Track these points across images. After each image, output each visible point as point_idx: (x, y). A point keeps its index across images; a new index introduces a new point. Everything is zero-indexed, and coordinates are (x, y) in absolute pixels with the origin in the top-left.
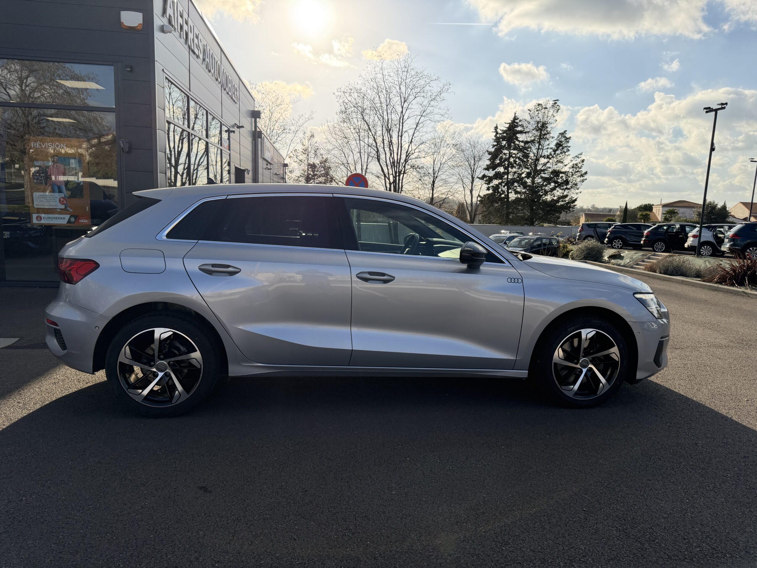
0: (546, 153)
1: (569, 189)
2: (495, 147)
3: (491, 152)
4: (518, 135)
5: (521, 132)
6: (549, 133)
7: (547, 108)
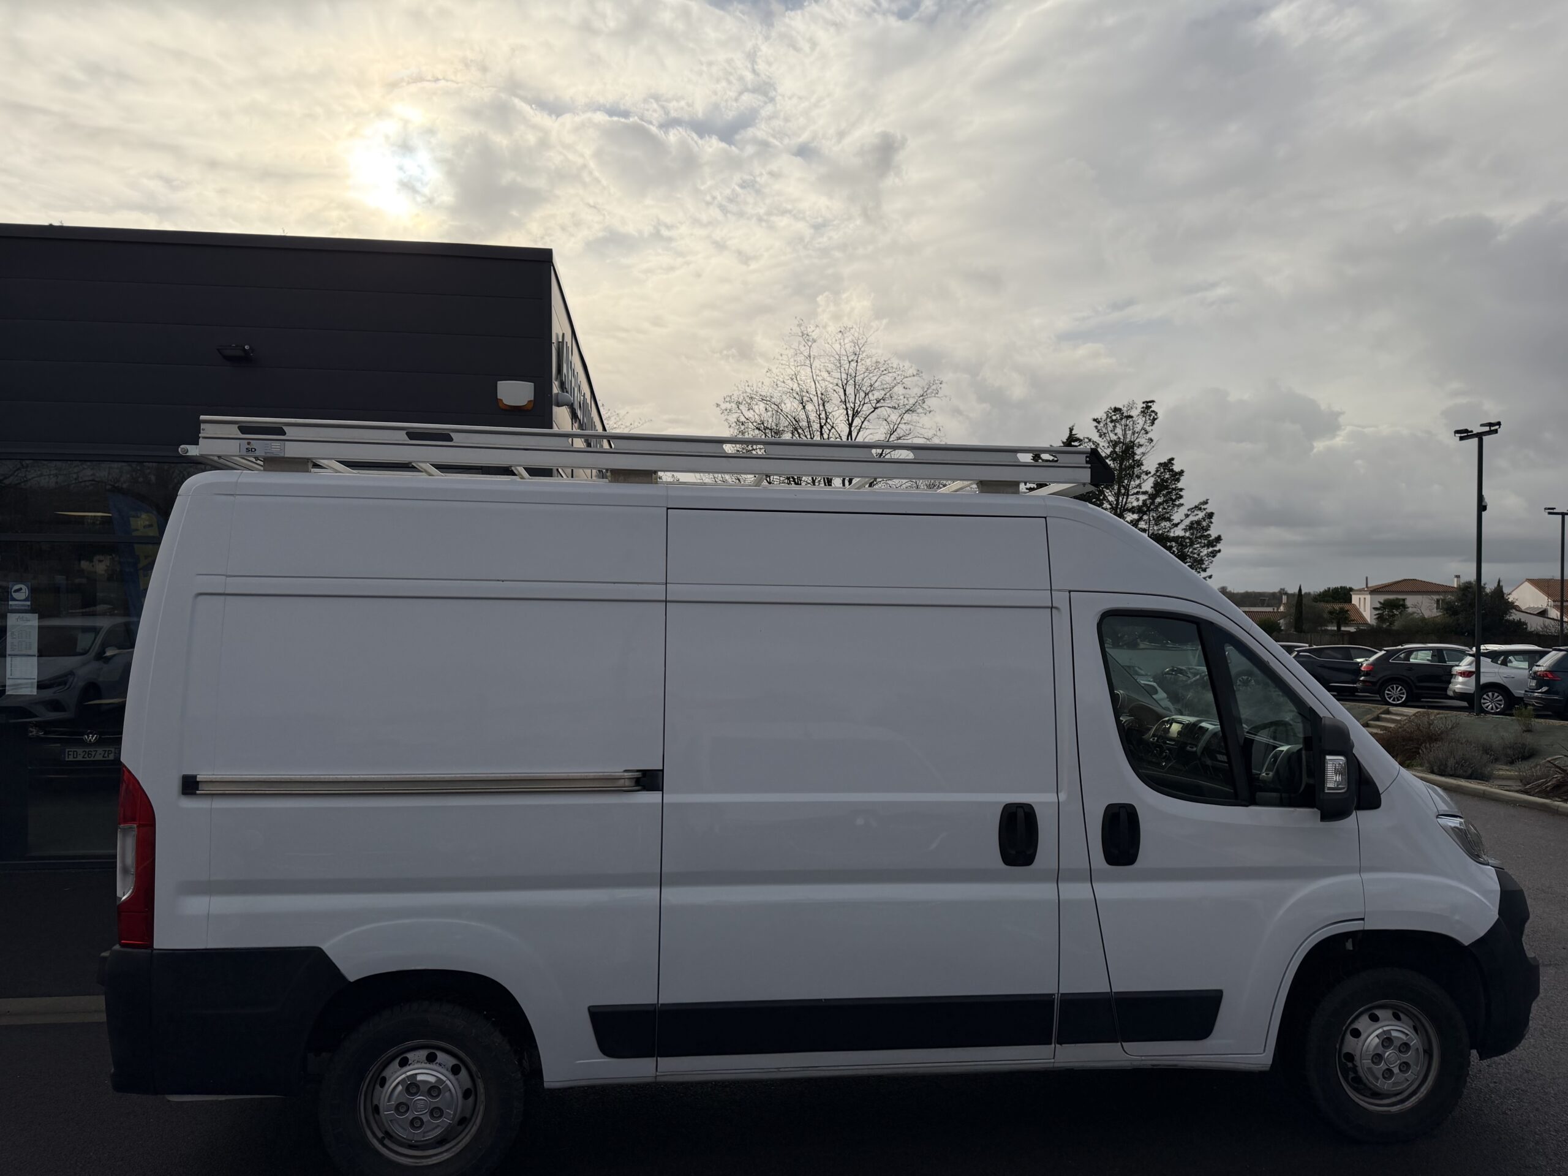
0: (1133, 502)
6: (1139, 464)
7: (1132, 417)
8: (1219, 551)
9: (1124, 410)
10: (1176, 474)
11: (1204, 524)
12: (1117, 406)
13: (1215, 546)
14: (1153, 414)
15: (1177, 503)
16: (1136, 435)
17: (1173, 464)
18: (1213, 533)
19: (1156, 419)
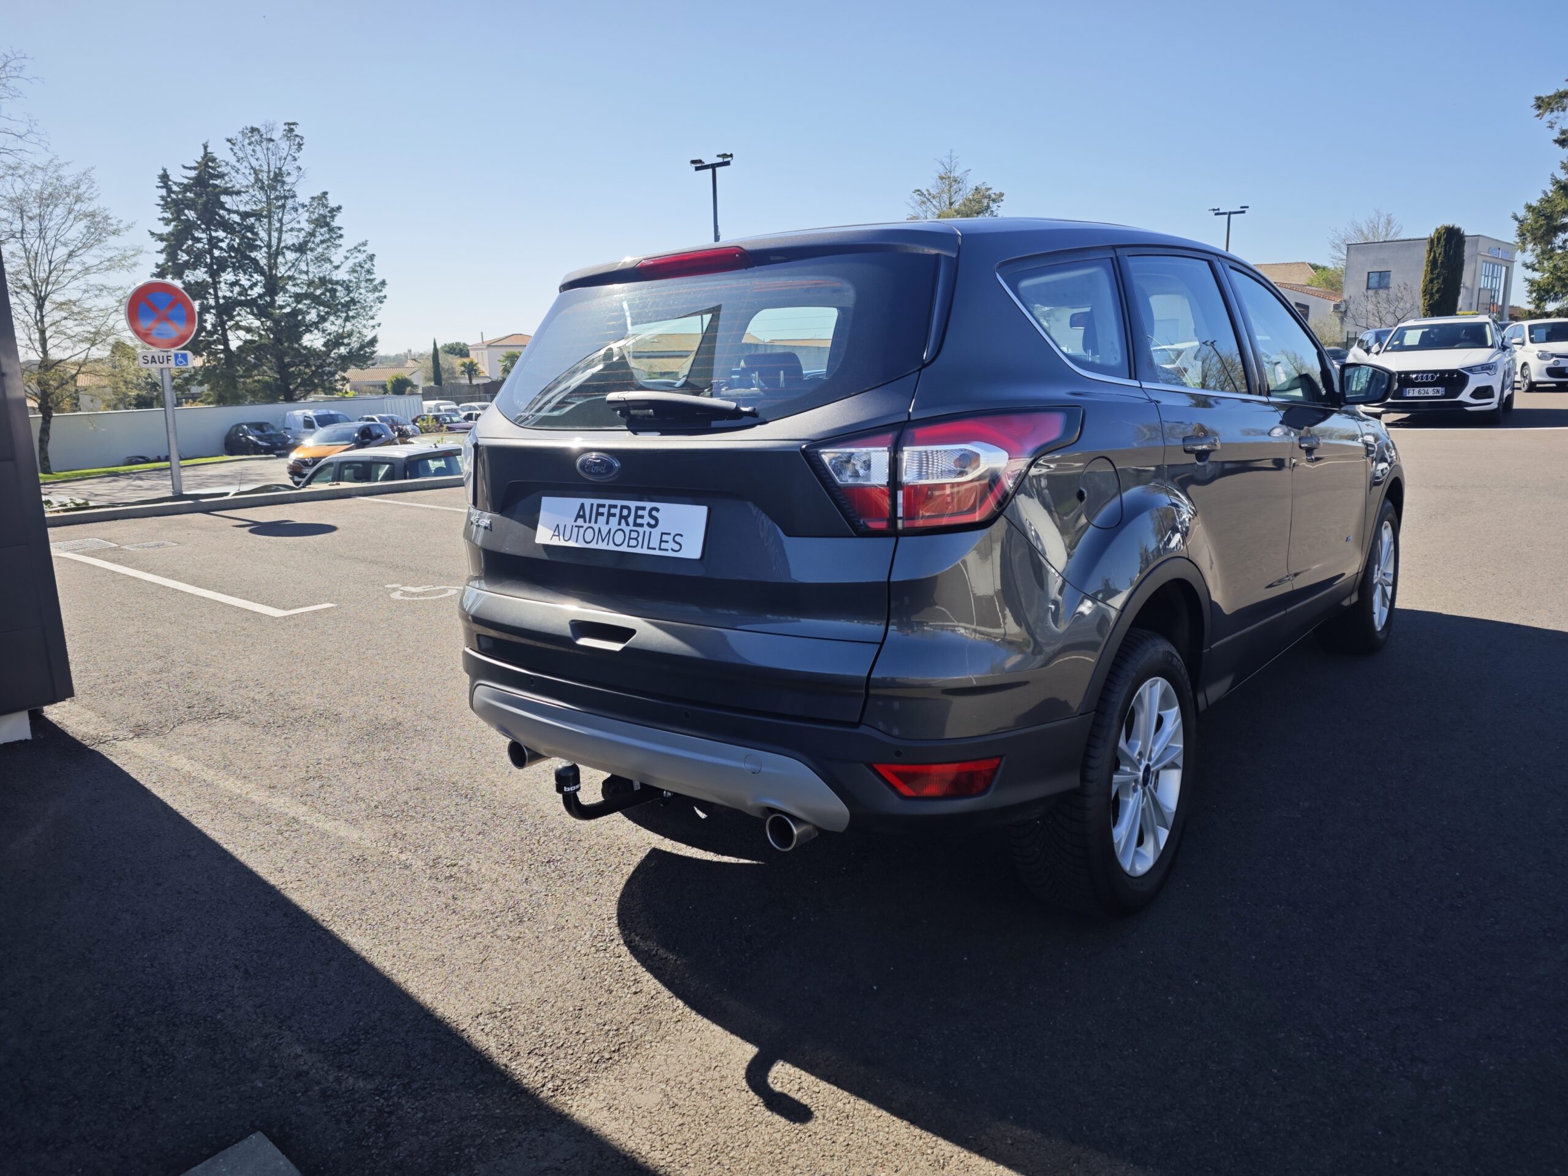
0: (289, 239)
1: (353, 317)
2: (173, 223)
3: (161, 235)
4: (224, 198)
5: (227, 192)
6: (294, 196)
7: (272, 140)
8: (385, 297)
9: (263, 130)
10: (332, 211)
11: (366, 267)
12: (255, 126)
13: (381, 291)
14: (298, 140)
15: (337, 242)
16: (283, 161)
17: (326, 199)
18: (378, 277)
19: (302, 145)
